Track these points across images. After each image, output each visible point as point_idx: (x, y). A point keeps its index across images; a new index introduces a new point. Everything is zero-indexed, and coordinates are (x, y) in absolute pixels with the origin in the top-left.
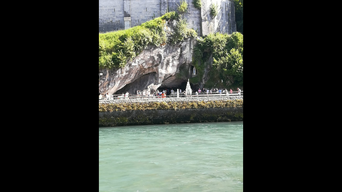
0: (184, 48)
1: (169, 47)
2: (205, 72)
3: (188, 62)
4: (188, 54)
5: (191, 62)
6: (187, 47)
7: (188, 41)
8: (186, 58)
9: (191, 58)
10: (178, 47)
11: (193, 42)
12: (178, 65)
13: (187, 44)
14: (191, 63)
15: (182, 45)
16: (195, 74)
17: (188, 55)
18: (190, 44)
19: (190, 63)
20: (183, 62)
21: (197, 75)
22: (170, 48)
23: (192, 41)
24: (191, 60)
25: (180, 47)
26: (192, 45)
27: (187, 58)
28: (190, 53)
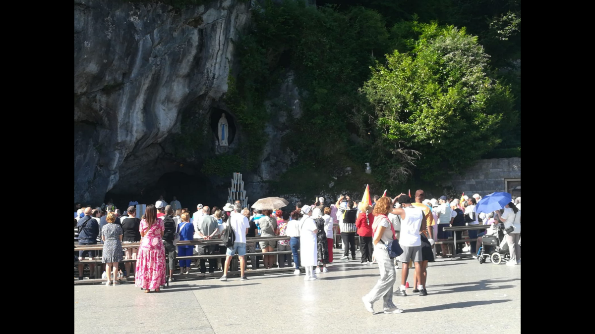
0: (209, 31)
1: (159, 16)
2: (271, 137)
3: (216, 92)
4: (218, 60)
5: (224, 94)
6: (218, 30)
7: (224, 9)
8: (211, 75)
9: (226, 79)
10: (189, 24)
11: (237, 17)
12: (186, 98)
13: (220, 21)
14: (221, 98)
15: (205, 17)
16: (224, 143)
17: (217, 66)
18: (228, 22)
19: (217, 100)
20: (201, 89)
21: (233, 146)
22: (163, 22)
23: (235, 11)
24: (225, 88)
25: (196, 27)
26: (232, 29)
27: (214, 78)
28: (224, 56)
